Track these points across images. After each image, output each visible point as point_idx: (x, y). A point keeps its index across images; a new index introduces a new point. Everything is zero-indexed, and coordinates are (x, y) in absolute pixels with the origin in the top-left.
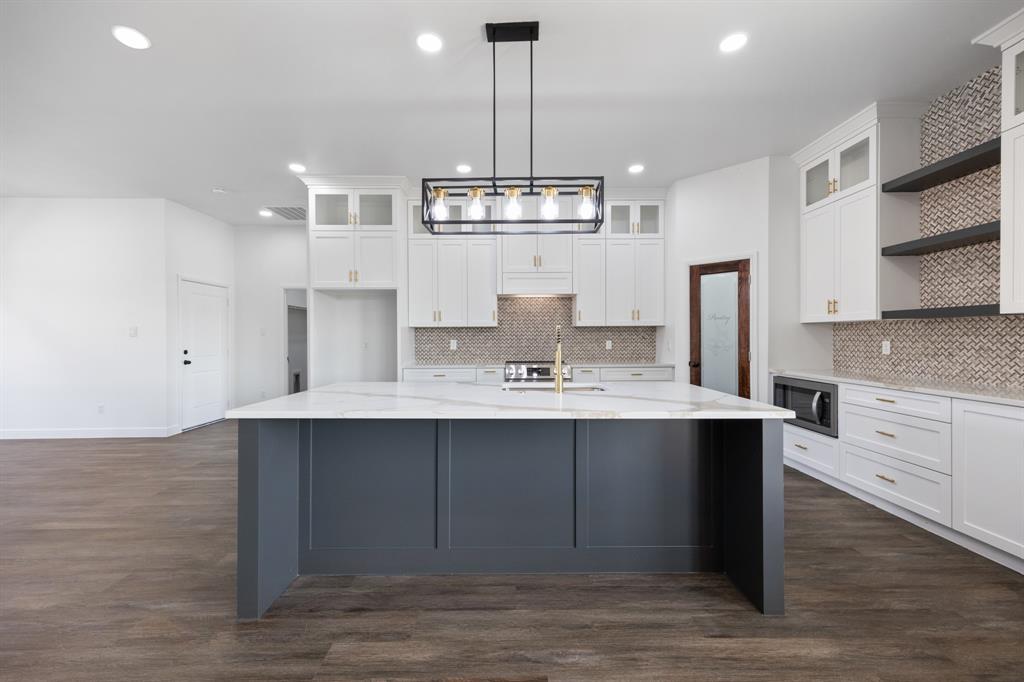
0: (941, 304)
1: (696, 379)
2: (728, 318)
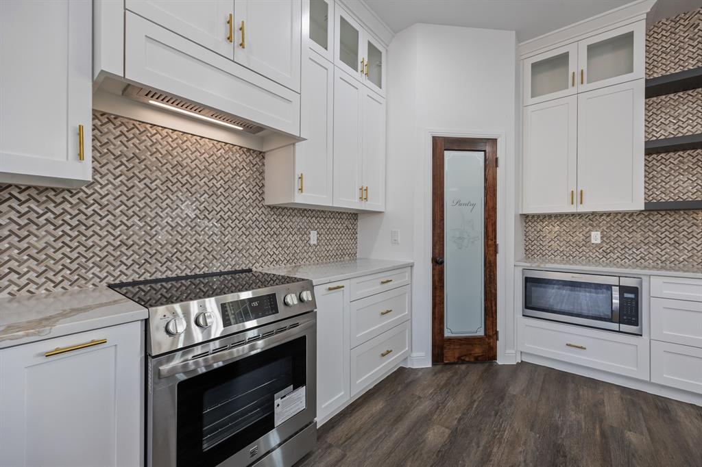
2: (474, 205)
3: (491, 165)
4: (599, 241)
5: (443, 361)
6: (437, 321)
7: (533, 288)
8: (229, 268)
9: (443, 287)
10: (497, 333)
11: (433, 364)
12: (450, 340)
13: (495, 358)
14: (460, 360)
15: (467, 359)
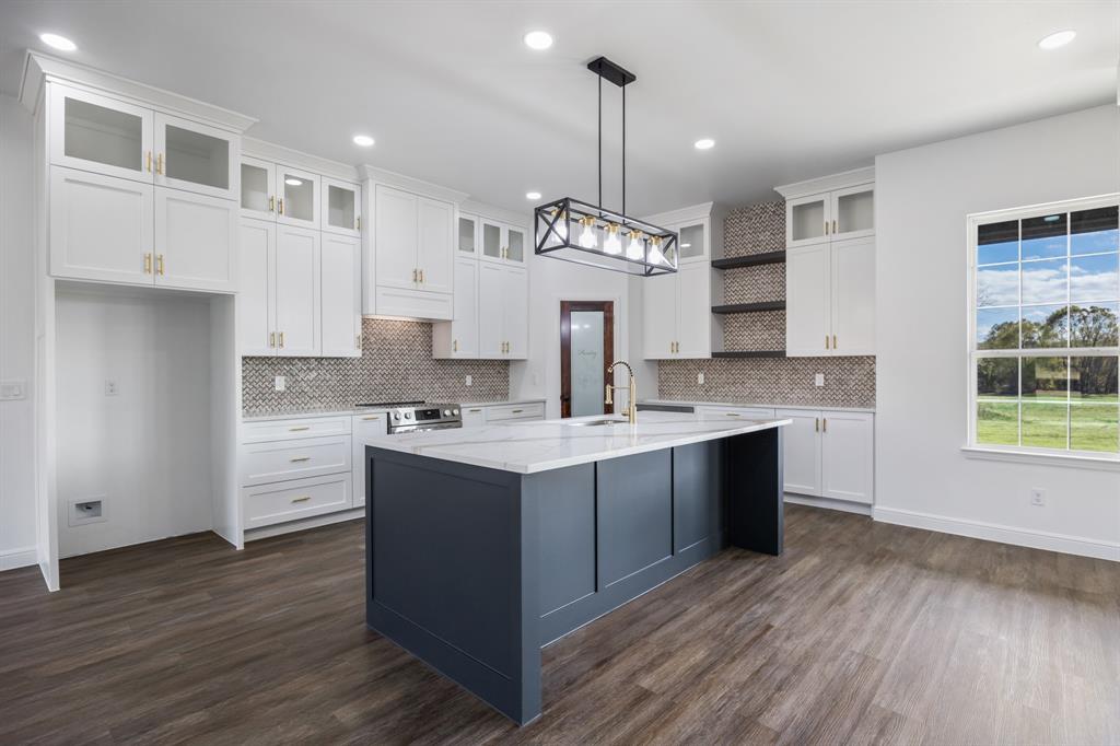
0: (738, 349)
1: (567, 412)
2: (595, 354)
3: (609, 322)
8: (411, 400)
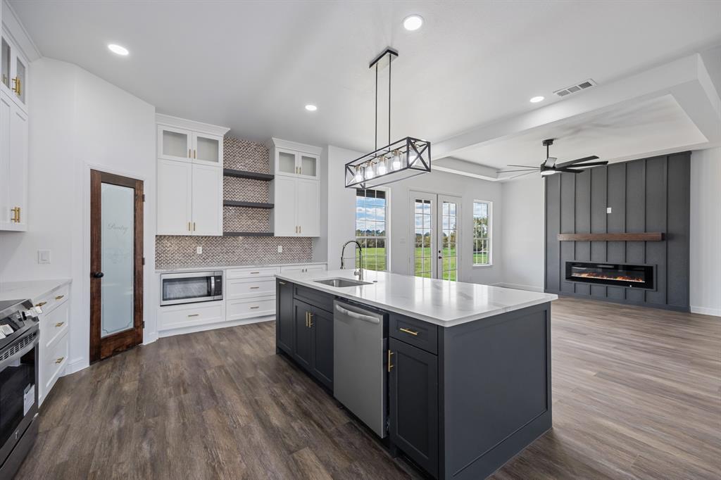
4: (201, 253)
5: (100, 358)
6: (95, 326)
7: (168, 286)
9: (100, 296)
10: (143, 323)
11: (90, 364)
12: (106, 339)
13: (141, 342)
14: (115, 352)
15: (120, 350)
